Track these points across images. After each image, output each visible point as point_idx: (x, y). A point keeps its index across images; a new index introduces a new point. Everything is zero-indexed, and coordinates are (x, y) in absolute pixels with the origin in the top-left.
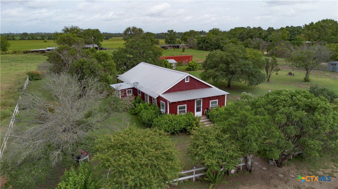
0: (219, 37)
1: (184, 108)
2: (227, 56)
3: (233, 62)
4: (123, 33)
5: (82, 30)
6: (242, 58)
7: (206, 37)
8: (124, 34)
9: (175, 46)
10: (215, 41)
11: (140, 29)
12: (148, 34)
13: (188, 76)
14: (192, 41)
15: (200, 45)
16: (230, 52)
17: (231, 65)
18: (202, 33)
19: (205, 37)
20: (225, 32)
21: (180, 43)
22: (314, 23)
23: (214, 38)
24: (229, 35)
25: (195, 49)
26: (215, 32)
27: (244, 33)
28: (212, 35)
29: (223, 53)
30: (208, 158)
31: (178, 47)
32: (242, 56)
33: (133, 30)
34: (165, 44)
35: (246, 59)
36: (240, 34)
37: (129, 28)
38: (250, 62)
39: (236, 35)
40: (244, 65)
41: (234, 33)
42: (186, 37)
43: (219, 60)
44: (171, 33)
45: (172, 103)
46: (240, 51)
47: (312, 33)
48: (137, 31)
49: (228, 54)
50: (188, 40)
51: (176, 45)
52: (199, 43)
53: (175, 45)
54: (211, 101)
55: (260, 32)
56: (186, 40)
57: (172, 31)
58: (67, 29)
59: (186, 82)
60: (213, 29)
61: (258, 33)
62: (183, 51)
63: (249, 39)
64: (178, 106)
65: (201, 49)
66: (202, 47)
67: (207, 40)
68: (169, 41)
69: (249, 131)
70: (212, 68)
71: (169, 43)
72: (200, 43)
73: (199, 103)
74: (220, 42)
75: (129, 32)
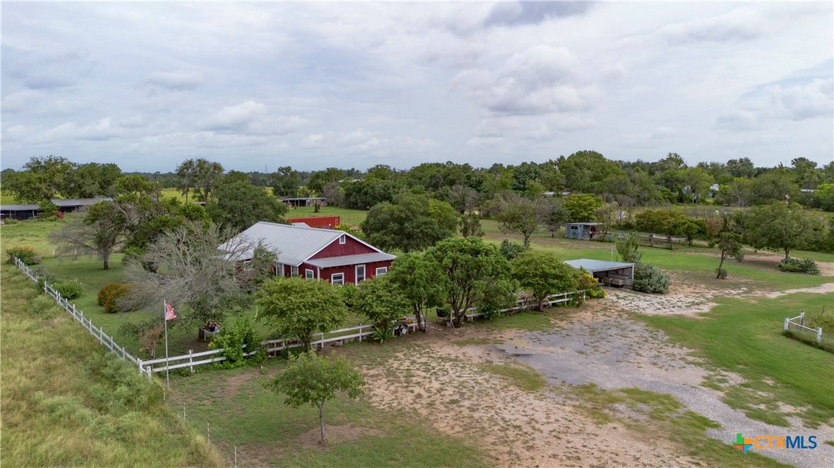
0: (389, 182)
1: (341, 277)
2: (401, 211)
3: (407, 219)
4: (174, 172)
5: (74, 165)
6: (422, 214)
7: (364, 183)
8: (178, 174)
9: (297, 201)
10: (382, 191)
11: (215, 163)
12: (235, 175)
13: (343, 236)
14: (332, 190)
15: (352, 199)
16: (404, 204)
17: (406, 225)
18: (351, 173)
19: (361, 184)
20: (403, 173)
21: (307, 195)
22: (566, 158)
23: (379, 185)
24: (410, 180)
25: (341, 208)
26: (380, 172)
27: (437, 176)
28: (375, 179)
29: (395, 206)
30: (377, 306)
31: (303, 203)
32: (422, 210)
33: (198, 165)
34: (274, 197)
35: (429, 215)
36: (431, 177)
37: (190, 163)
38: (434, 220)
39: (424, 179)
40: (425, 223)
41: (420, 175)
42: (320, 181)
43: (389, 217)
44: (286, 174)
45: (324, 268)
46: (419, 203)
47: (555, 177)
48: (208, 169)
49: (401, 208)
50: (324, 188)
51: (298, 199)
52: (348, 195)
53: (296, 199)
54: (377, 269)
55: (467, 174)
56: (321, 188)
57: (288, 169)
59: (340, 243)
60: (377, 166)
61: (465, 175)
62: (316, 211)
63: (447, 187)
64: (332, 275)
65: (353, 206)
66: (357, 204)
67: (365, 189)
68: (282, 189)
69: (417, 275)
70: (378, 230)
71: (282, 194)
72: (351, 195)
73: (360, 271)
74: (391, 191)
75: (190, 171)
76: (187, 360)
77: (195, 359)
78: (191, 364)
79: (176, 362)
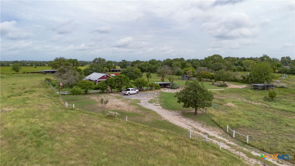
5: (66, 59)
8: (93, 62)
33: (99, 60)
34: (120, 69)
37: (97, 59)
42: (134, 64)
44: (124, 62)
48: (101, 61)
57: (125, 60)
58: (57, 59)
59: (105, 76)
60: (152, 60)
68: (123, 66)
71: (122, 68)
75: (97, 61)
76: (65, 93)
77: (67, 93)
78: (66, 93)
79: (63, 93)
